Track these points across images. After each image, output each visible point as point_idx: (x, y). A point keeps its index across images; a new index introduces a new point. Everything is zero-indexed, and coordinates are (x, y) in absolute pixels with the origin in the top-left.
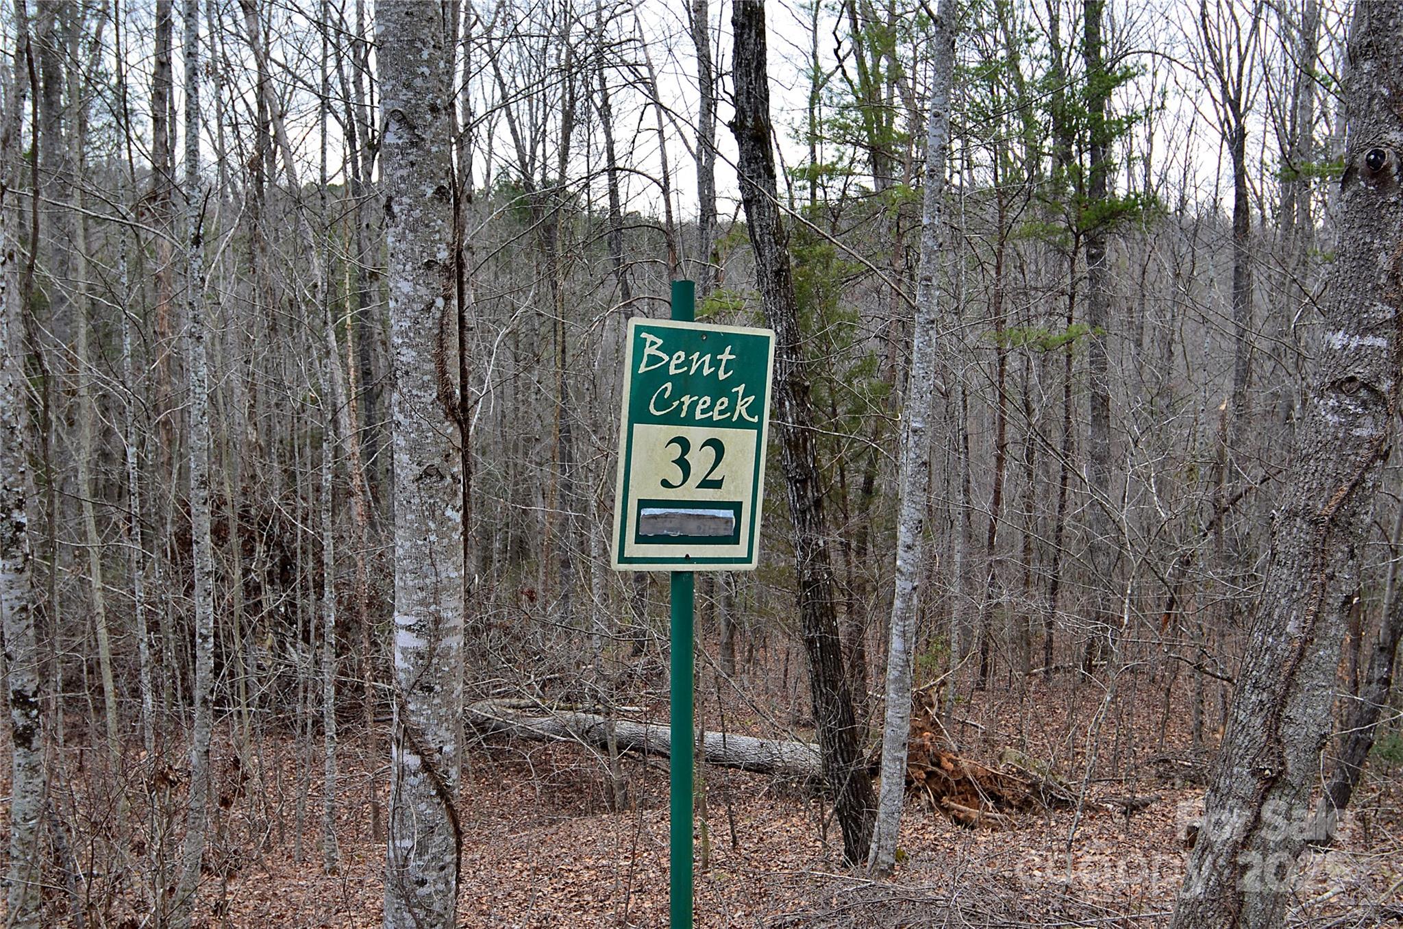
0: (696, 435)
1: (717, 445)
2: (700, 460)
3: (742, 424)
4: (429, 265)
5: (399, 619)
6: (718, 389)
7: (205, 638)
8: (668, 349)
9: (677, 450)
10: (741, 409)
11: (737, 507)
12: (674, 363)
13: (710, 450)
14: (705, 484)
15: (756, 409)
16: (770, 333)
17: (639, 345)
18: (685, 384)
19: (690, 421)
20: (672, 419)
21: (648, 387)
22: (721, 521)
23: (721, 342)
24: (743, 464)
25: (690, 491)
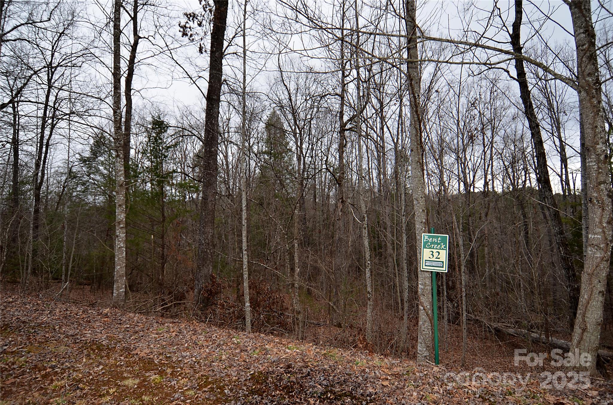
0: (435, 251)
1: (439, 253)
2: (436, 255)
3: (442, 249)
5: (419, 282)
6: (438, 244)
7: (406, 289)
8: (429, 238)
9: (431, 253)
10: (443, 247)
11: (443, 262)
12: (430, 240)
13: (437, 253)
14: (437, 258)
15: (446, 247)
16: (447, 236)
17: (424, 237)
18: (432, 243)
19: (433, 248)
20: (430, 248)
21: (425, 243)
22: (440, 264)
23: (438, 237)
24: (444, 255)
25: (434, 259)
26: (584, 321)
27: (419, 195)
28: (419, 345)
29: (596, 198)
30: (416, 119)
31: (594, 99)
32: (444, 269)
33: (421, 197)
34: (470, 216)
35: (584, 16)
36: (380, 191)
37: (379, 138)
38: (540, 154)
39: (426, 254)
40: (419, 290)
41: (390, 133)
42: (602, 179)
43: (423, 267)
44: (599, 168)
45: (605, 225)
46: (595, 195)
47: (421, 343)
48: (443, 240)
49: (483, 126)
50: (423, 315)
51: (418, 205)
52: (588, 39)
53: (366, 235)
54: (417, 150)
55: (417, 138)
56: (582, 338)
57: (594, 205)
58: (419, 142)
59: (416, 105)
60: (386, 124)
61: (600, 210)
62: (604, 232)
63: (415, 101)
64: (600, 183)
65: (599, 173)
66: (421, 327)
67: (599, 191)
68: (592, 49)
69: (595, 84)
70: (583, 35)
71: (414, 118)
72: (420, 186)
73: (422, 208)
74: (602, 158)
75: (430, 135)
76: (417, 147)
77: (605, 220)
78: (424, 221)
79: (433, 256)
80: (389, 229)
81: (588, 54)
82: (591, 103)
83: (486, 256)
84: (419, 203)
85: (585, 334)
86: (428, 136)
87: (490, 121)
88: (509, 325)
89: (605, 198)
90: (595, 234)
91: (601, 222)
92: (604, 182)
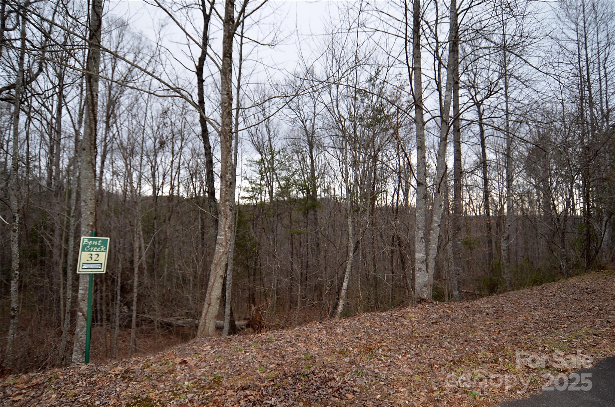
0: (94, 253)
1: (98, 255)
2: (94, 257)
3: (103, 251)
4: (88, 225)
5: (80, 288)
6: (97, 246)
7: (69, 299)
8: (89, 241)
9: (90, 256)
10: (103, 249)
11: (101, 264)
12: (90, 243)
13: (97, 256)
14: (95, 260)
15: (106, 249)
16: (109, 239)
17: (84, 240)
18: (92, 246)
19: (93, 251)
20: (90, 251)
21: (84, 246)
22: (98, 266)
23: (98, 240)
24: (103, 257)
25: (92, 261)
26: (210, 298)
27: (88, 197)
28: (74, 353)
29: (223, 210)
30: (92, 118)
31: (228, 143)
32: (103, 271)
33: (91, 199)
34: (155, 218)
35: (227, 83)
36: (49, 184)
37: (54, 121)
38: (210, 171)
39: (84, 256)
40: (79, 296)
41: (71, 117)
42: (227, 198)
43: (80, 270)
44: (226, 190)
45: (226, 229)
46: (223, 208)
47: (77, 351)
48: (104, 243)
49: (174, 135)
50: (82, 321)
51: (86, 207)
52: (228, 100)
53: (16, 239)
54: (90, 150)
55: (91, 138)
56: (207, 311)
57: (222, 215)
58: (93, 142)
59: (93, 104)
60: (66, 104)
61: (225, 219)
62: (226, 234)
63: (93, 100)
64: (226, 201)
65: (226, 194)
66: (78, 335)
67: (225, 206)
68: (230, 107)
69: (229, 132)
70: (226, 96)
71: (89, 116)
72: (90, 187)
73: (90, 210)
74: (229, 183)
75: (120, 131)
76: (90, 147)
77: (227, 226)
78: (91, 223)
79: (91, 258)
80: (57, 232)
81: (227, 110)
82: (226, 145)
83: (166, 257)
84: (87, 205)
85: (210, 307)
86: (118, 131)
87: (181, 132)
88: (179, 318)
89: (228, 211)
90: (221, 236)
91: (224, 228)
92: (228, 201)
